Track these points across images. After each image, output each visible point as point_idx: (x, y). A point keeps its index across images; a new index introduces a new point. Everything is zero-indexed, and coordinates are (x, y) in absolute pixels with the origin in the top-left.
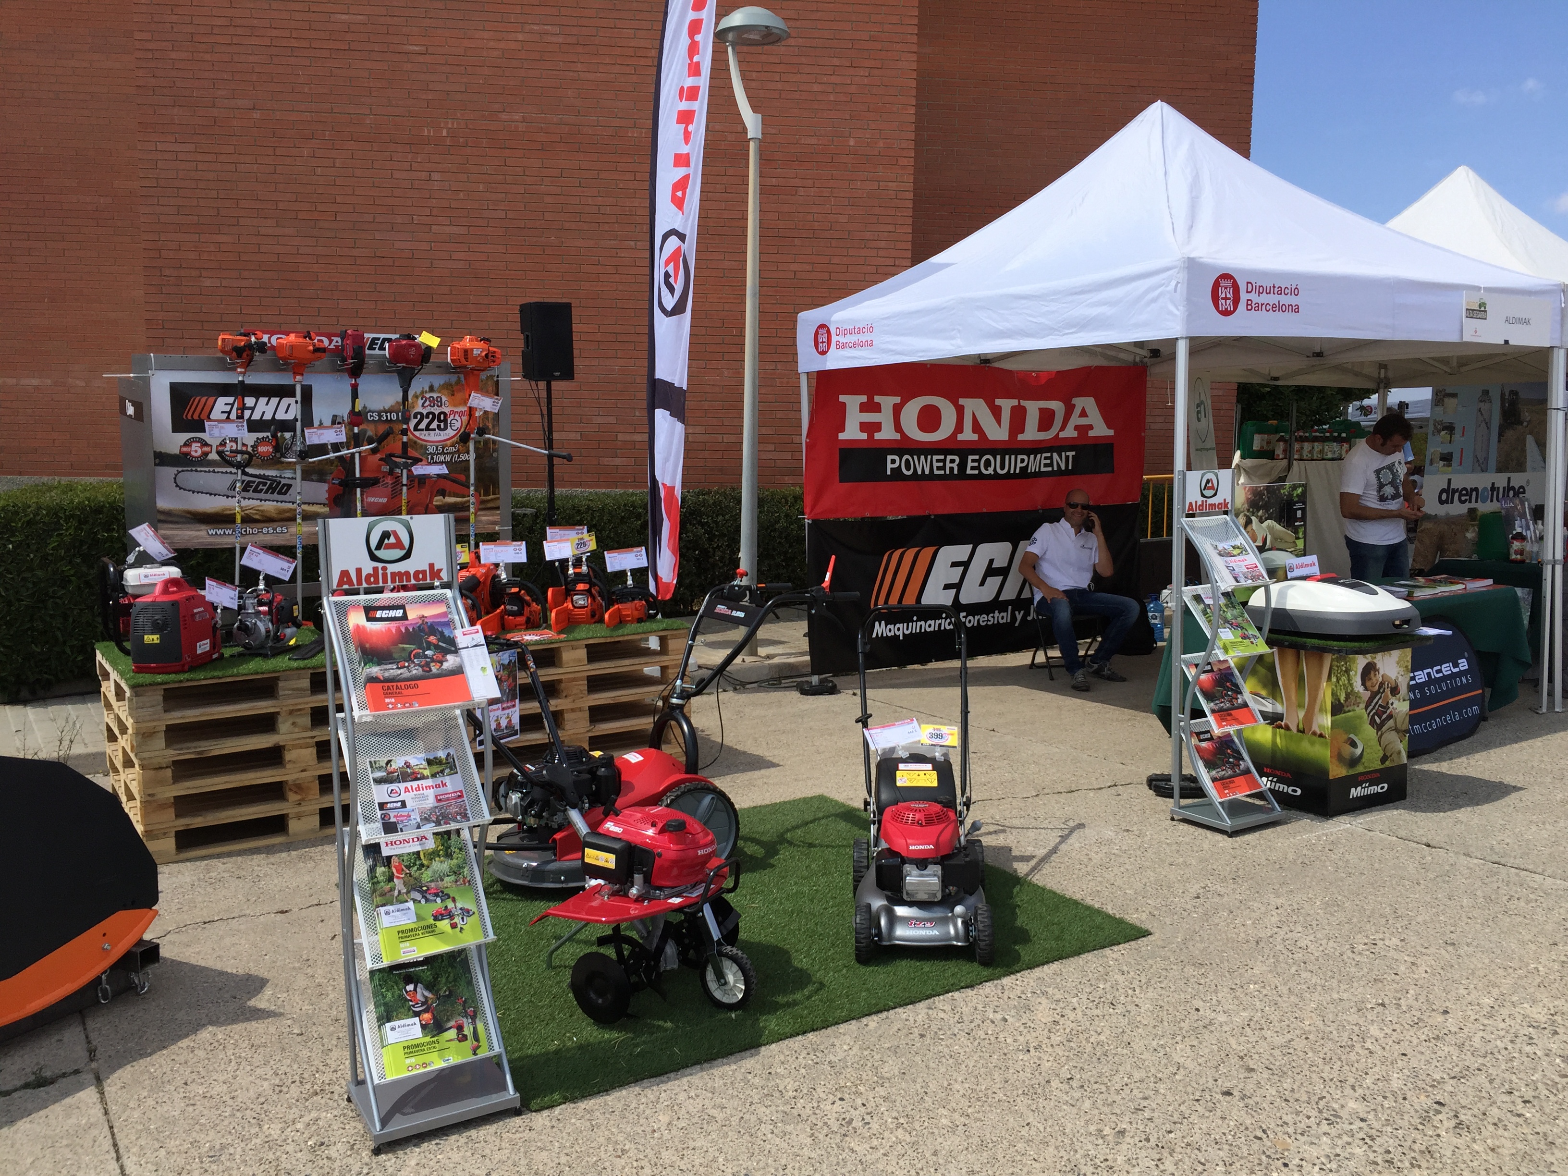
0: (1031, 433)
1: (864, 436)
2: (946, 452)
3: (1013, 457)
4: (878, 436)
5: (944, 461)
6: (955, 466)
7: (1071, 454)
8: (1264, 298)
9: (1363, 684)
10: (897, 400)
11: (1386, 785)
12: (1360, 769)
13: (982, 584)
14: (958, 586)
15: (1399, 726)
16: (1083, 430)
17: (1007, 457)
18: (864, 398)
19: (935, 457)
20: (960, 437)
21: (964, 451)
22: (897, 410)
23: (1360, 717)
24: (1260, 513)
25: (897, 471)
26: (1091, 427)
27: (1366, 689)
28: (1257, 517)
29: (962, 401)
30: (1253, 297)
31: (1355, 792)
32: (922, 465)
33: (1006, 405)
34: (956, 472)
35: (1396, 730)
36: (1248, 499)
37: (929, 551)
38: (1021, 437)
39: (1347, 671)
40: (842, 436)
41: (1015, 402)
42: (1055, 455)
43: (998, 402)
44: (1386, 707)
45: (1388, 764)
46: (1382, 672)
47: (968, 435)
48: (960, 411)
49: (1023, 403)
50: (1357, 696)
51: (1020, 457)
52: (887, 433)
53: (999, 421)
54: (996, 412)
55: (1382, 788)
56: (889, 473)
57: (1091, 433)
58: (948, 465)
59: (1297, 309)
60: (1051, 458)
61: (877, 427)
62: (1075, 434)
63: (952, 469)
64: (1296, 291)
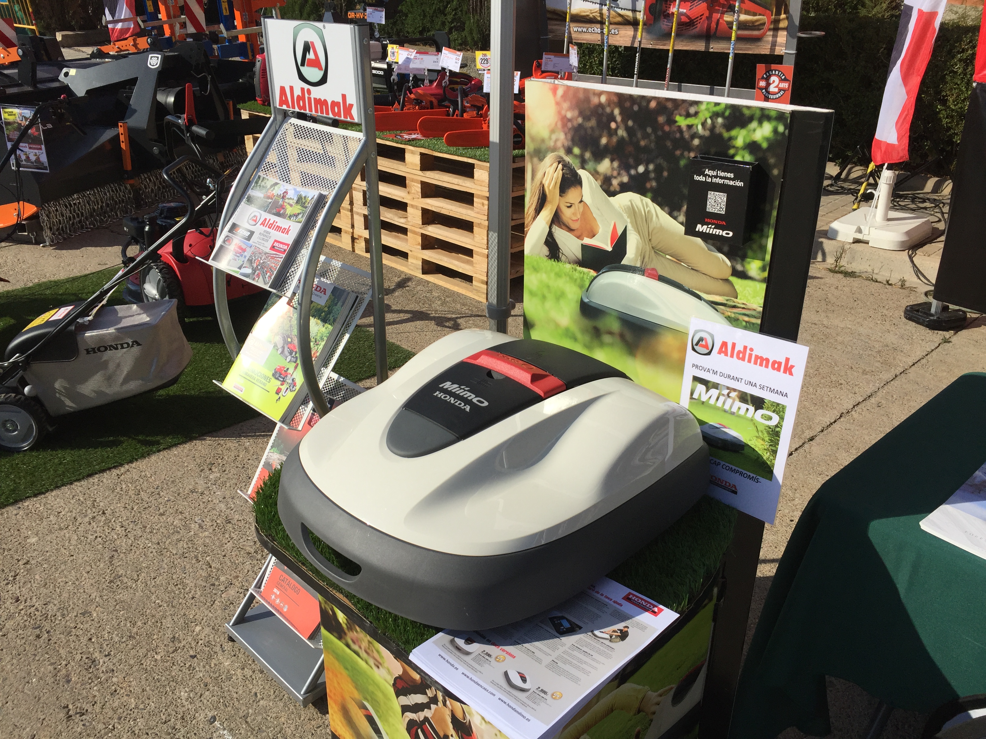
23: (386, 695)
24: (605, 166)
28: (595, 174)
36: (565, 120)
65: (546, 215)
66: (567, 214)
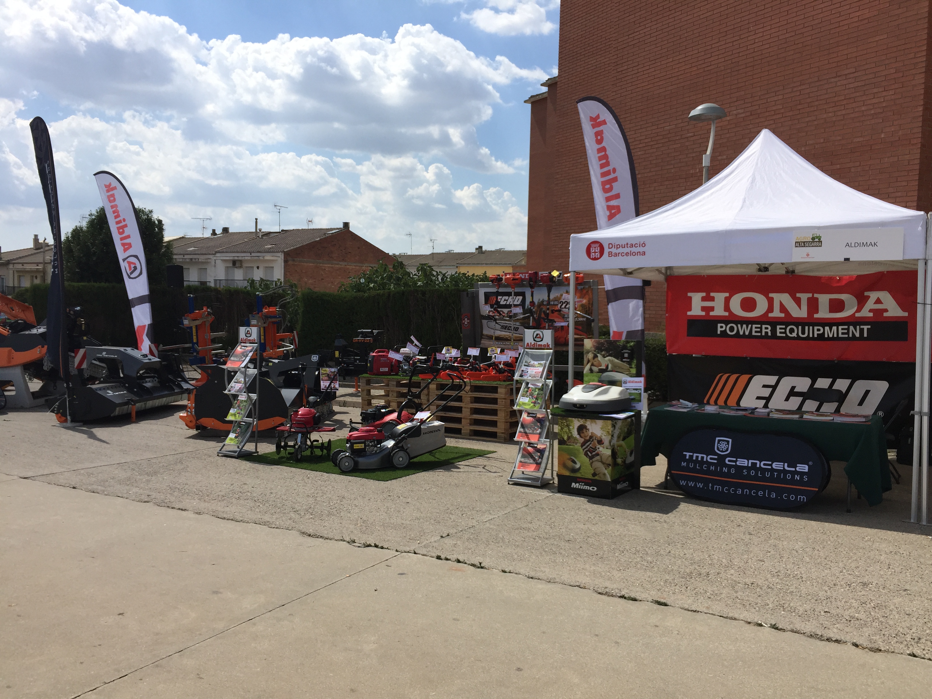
0: (823, 313)
1: (703, 313)
2: (762, 323)
3: (811, 328)
4: (712, 314)
5: (761, 328)
6: (769, 331)
7: (866, 328)
8: (621, 250)
9: (579, 434)
10: (727, 295)
11: (596, 489)
12: (578, 475)
13: (787, 399)
14: (768, 399)
15: (604, 461)
16: (878, 313)
17: (807, 328)
18: (704, 294)
19: (754, 326)
20: (770, 315)
21: (774, 323)
22: (727, 301)
23: (578, 450)
25: (724, 333)
26: (886, 310)
27: (581, 437)
29: (771, 295)
30: (614, 250)
31: (574, 485)
32: (744, 330)
33: (804, 297)
34: (770, 334)
35: (602, 462)
37: (745, 378)
38: (816, 316)
39: (568, 426)
40: (689, 313)
41: (810, 295)
42: (851, 328)
43: (798, 295)
44: (595, 449)
45: (596, 478)
46: (591, 431)
47: (776, 313)
48: (771, 301)
49: (816, 295)
50: (575, 439)
51: (816, 328)
52: (719, 311)
53: (799, 306)
54: (798, 301)
55: (593, 489)
56: (719, 333)
57: (885, 314)
58: (764, 330)
59: (644, 253)
60: (848, 329)
61: (712, 309)
62: (871, 315)
63: (766, 333)
64: (644, 245)
65: (589, 365)
66: (595, 363)
